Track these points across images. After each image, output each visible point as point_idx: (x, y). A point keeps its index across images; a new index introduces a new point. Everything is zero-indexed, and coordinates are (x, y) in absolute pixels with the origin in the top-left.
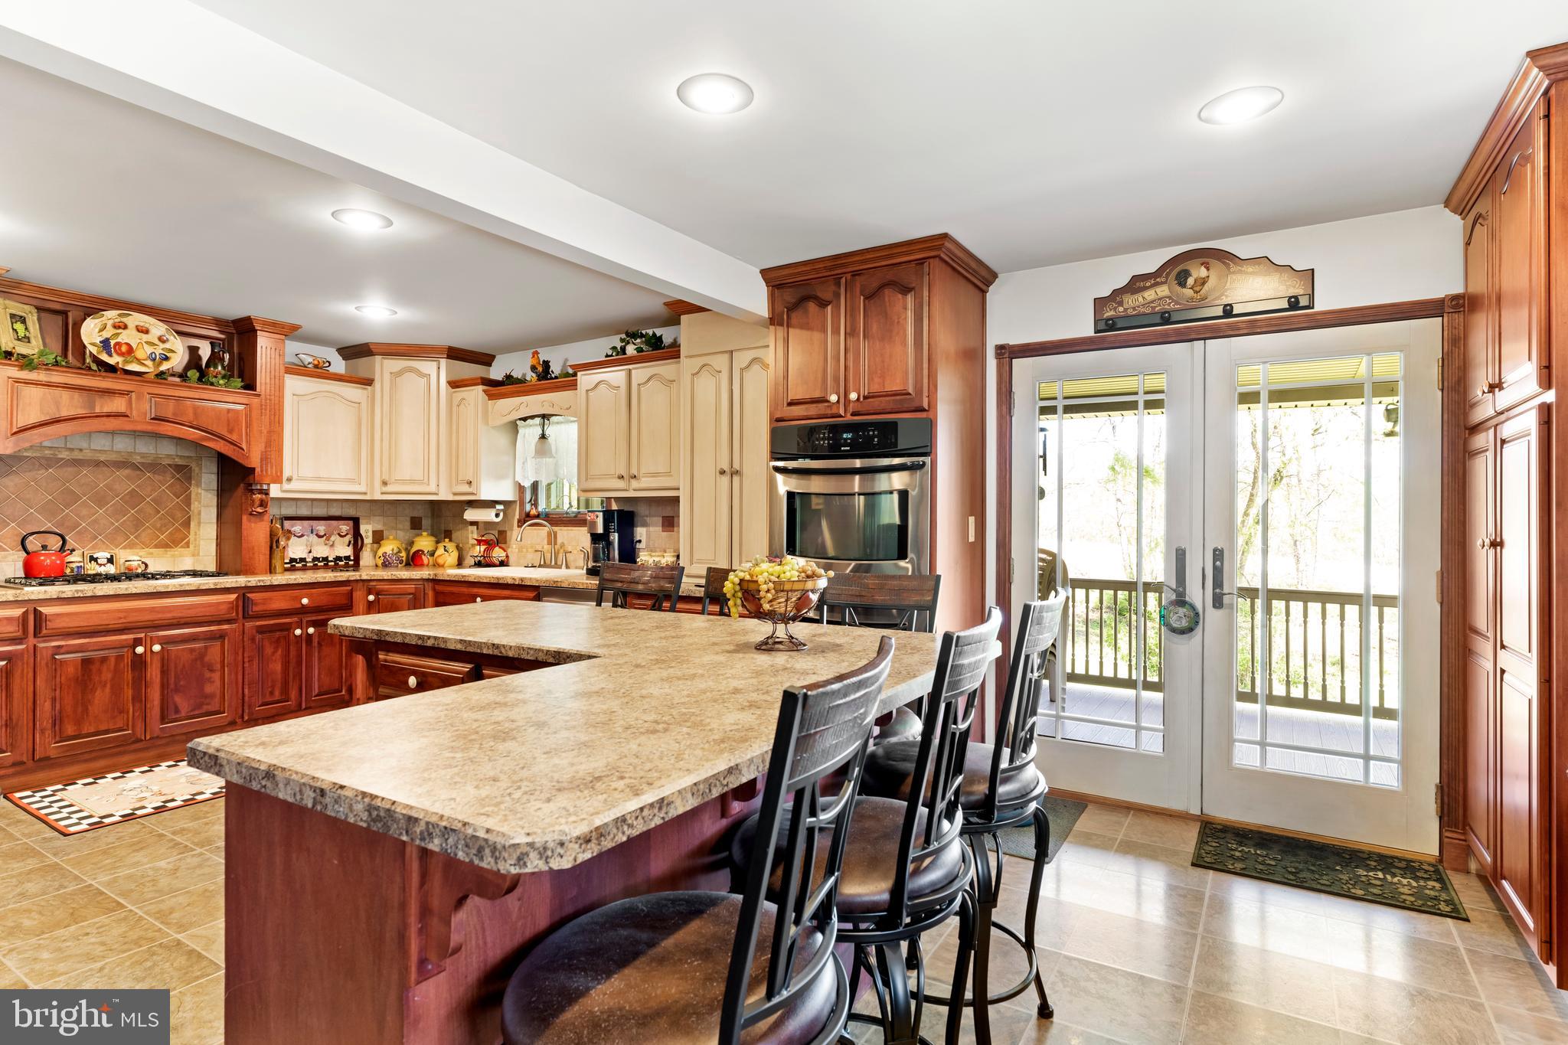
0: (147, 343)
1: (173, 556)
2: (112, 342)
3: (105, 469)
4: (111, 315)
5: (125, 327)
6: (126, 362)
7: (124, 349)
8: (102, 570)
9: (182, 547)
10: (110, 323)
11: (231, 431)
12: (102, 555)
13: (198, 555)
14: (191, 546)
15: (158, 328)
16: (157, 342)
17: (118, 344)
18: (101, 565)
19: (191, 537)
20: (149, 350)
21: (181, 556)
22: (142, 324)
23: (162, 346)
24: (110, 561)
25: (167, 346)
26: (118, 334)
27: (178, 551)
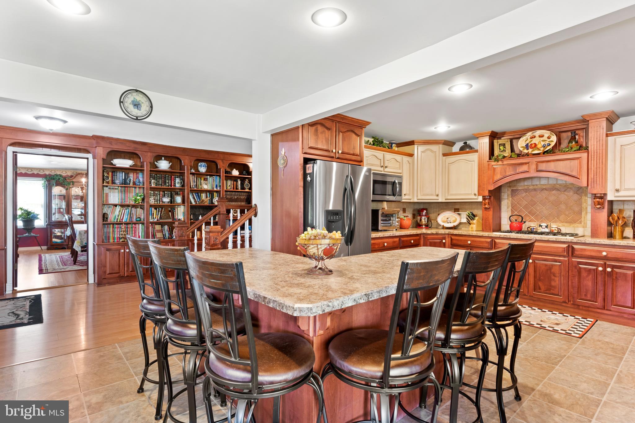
0: (542, 141)
1: (573, 227)
2: (529, 144)
3: (546, 191)
4: (529, 134)
5: (535, 137)
6: (533, 151)
7: (533, 146)
8: (543, 230)
9: (578, 223)
10: (529, 137)
11: (572, 171)
12: (544, 225)
13: (586, 227)
14: (582, 223)
15: (546, 133)
16: (546, 139)
17: (532, 144)
18: (543, 228)
19: (583, 219)
20: (543, 143)
21: (578, 227)
22: (541, 134)
23: (548, 140)
24: (547, 227)
25: (551, 140)
26: (531, 141)
27: (576, 225)
